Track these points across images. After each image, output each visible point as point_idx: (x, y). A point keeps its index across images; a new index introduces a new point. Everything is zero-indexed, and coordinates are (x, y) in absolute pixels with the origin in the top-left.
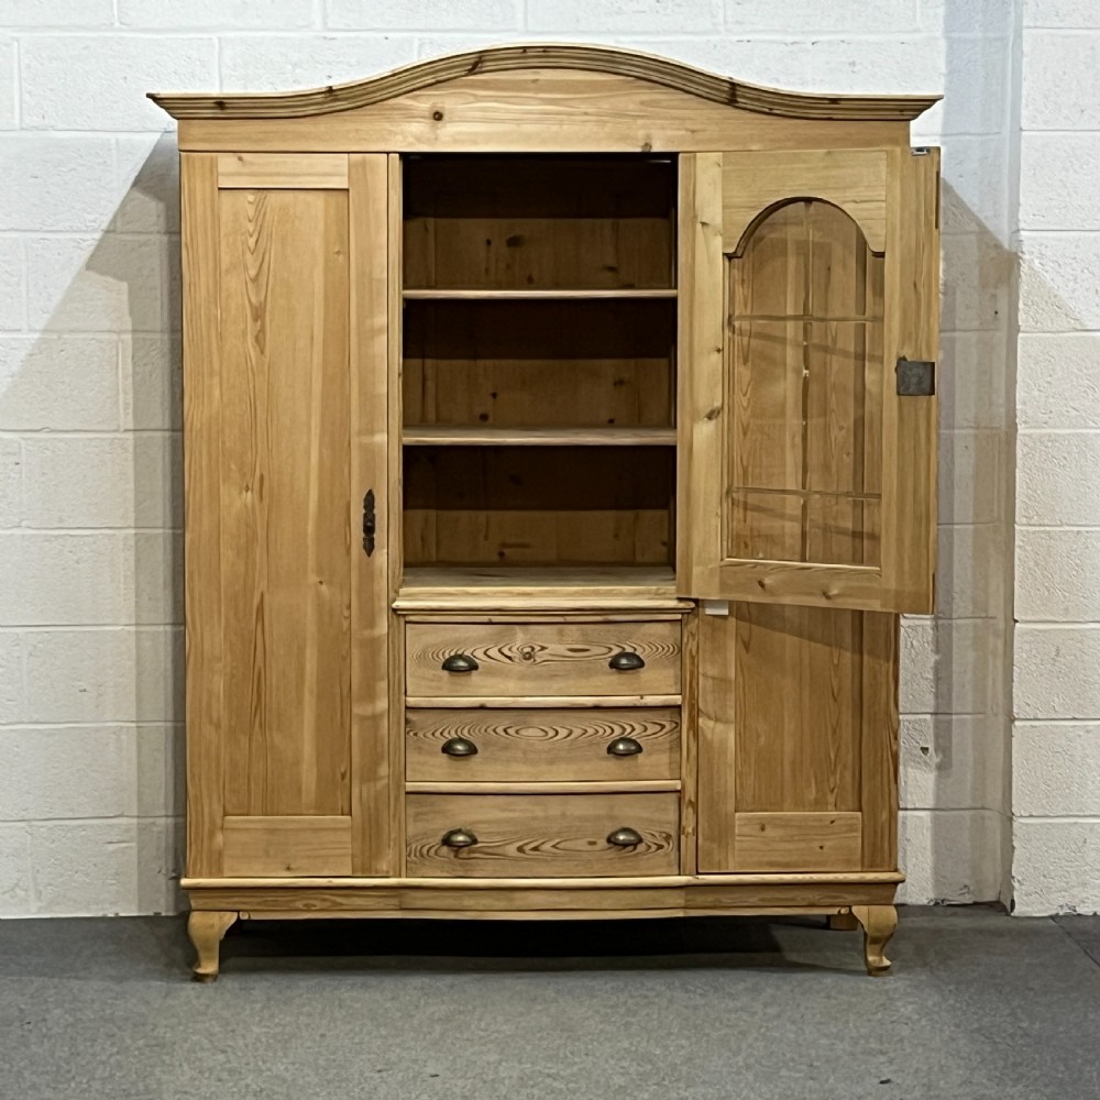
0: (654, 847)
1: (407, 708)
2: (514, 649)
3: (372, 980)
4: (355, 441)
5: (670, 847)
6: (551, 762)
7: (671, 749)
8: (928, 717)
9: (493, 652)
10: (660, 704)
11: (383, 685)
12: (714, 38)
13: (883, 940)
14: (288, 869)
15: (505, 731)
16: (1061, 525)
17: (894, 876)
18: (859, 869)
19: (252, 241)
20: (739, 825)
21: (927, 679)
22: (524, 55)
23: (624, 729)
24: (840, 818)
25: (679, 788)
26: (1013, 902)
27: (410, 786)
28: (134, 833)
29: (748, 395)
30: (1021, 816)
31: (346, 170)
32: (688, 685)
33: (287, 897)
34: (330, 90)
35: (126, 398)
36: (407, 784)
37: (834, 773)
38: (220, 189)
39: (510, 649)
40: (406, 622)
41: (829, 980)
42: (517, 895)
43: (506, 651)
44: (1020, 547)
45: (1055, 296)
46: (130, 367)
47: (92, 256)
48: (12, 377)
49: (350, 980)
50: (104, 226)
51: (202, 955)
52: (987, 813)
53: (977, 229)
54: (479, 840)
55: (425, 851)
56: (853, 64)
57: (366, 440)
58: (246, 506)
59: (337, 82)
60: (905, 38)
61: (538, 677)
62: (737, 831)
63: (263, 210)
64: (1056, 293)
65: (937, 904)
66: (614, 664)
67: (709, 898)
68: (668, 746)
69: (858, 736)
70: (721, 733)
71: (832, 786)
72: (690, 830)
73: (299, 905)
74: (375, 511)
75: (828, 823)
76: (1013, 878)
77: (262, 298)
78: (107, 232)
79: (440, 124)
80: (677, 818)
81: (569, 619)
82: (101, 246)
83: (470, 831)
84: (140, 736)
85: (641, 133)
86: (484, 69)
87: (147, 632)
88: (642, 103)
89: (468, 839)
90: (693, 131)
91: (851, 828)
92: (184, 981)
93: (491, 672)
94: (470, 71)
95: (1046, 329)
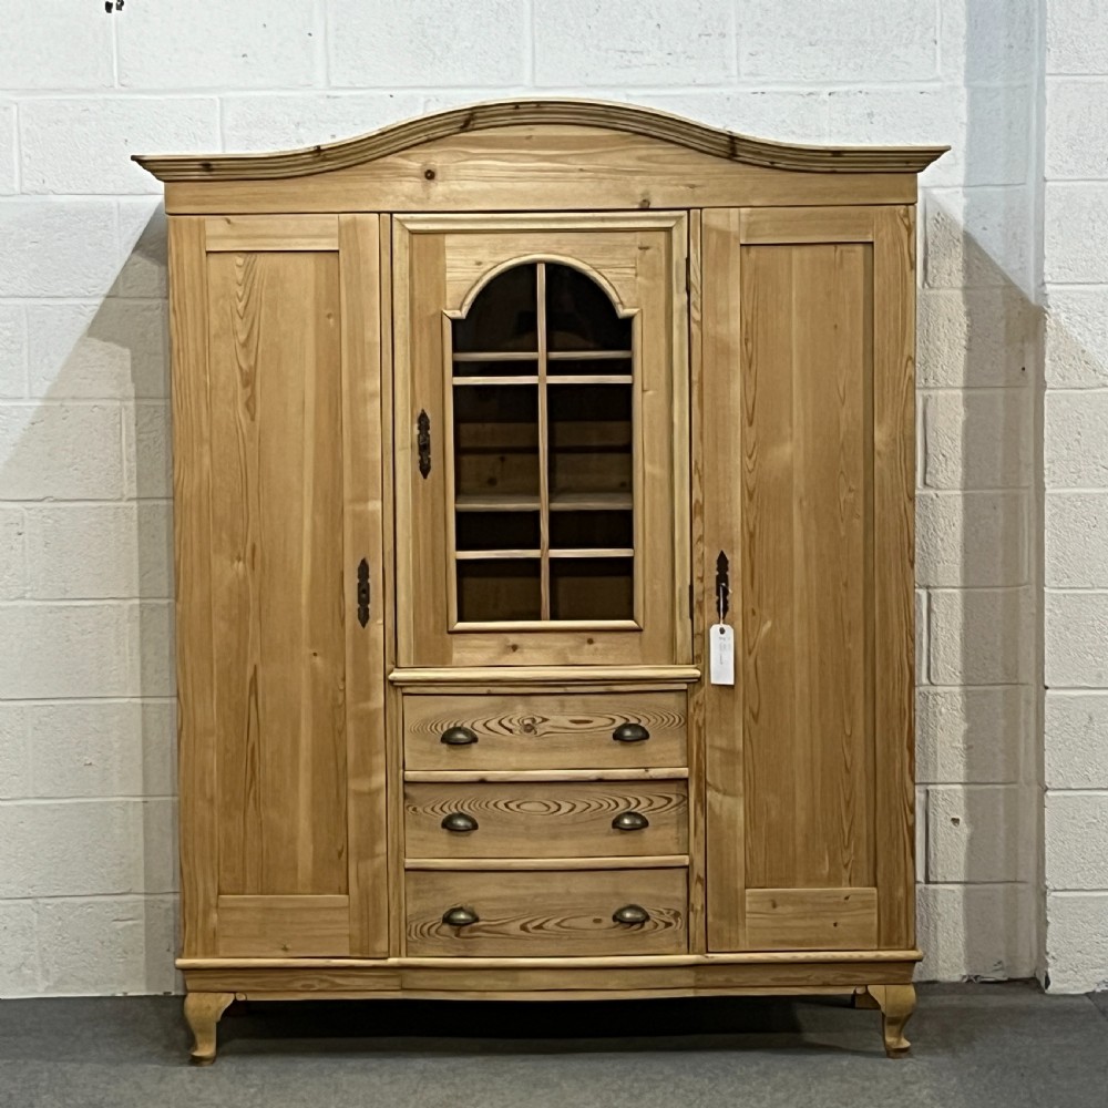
0: (662, 925)
1: (405, 782)
2: (515, 721)
3: (373, 1063)
4: (348, 508)
5: (679, 925)
6: (555, 837)
7: (678, 822)
8: (959, 787)
9: (493, 724)
10: (665, 777)
11: (381, 759)
12: (726, 91)
13: (900, 1021)
14: (285, 949)
15: (506, 805)
16: (1093, 588)
17: (913, 954)
18: (876, 947)
19: (241, 306)
20: (750, 903)
21: (957, 748)
22: (517, 111)
23: (629, 803)
24: (856, 894)
25: (687, 863)
26: (1047, 979)
27: (410, 862)
28: (141, 910)
29: (754, 458)
30: (1055, 890)
31: (336, 230)
32: (695, 756)
33: (283, 978)
34: (318, 150)
35: (129, 465)
36: (407, 861)
37: (848, 847)
38: (208, 252)
39: (510, 721)
40: (404, 694)
41: (845, 1061)
42: (522, 974)
43: (505, 722)
44: (1050, 610)
45: (1083, 351)
46: (133, 434)
47: (94, 322)
48: (14, 445)
49: (352, 1063)
50: (106, 291)
51: (199, 1037)
52: (1020, 886)
53: (1002, 283)
54: (481, 918)
55: (426, 928)
56: (870, 115)
57: (359, 508)
58: (237, 574)
59: (326, 141)
60: (924, 86)
61: (540, 750)
62: (748, 908)
63: (252, 275)
64: (1084, 348)
65: (969, 981)
66: (618, 736)
67: (720, 978)
68: (674, 821)
69: (872, 807)
70: (730, 807)
71: (846, 861)
72: (699, 908)
73: (298, 985)
74: (370, 581)
75: (842, 899)
76: (1047, 953)
77: (252, 363)
78: (108, 297)
79: (432, 183)
80: (685, 895)
81: (570, 689)
82: (102, 312)
83: (472, 909)
84: (146, 811)
85: (639, 190)
86: (477, 126)
87: (154, 705)
88: (640, 159)
89: (469, 917)
90: (692, 186)
91: (866, 905)
92: (181, 1064)
93: (491, 746)
94: (461, 127)
95: (1074, 385)
